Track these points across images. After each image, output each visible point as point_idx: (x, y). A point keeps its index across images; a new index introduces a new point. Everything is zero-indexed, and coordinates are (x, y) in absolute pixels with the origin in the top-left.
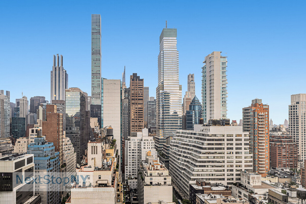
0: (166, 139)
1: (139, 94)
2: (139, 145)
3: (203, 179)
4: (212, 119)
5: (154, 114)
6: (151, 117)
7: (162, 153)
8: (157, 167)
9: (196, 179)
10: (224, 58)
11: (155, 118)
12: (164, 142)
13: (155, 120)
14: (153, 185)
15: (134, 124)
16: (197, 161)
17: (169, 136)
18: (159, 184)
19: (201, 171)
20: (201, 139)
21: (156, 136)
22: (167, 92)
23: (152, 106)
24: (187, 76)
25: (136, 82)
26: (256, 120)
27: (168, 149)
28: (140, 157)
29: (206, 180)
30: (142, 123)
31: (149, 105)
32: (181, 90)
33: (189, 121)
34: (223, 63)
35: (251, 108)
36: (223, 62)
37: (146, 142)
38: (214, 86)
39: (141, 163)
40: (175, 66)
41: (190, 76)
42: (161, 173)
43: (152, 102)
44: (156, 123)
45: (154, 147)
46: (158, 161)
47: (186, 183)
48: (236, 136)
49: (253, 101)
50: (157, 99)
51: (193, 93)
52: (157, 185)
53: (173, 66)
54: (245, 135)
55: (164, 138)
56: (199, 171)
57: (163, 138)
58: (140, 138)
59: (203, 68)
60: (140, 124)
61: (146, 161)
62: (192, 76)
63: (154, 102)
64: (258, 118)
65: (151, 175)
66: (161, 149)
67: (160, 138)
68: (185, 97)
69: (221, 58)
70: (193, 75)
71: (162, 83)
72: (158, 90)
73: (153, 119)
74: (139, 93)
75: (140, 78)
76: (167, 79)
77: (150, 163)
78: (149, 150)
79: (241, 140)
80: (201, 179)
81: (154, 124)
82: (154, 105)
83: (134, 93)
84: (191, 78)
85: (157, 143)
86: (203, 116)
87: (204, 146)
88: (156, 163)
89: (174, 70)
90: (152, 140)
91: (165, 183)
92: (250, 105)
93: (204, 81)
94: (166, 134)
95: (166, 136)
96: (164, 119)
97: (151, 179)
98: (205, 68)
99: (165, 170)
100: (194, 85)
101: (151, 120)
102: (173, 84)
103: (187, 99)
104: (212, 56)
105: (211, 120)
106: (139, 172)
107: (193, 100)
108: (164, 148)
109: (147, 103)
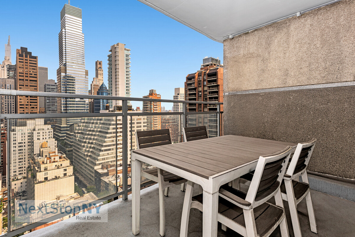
0: (70, 126)
1: (32, 74)
2: (31, 136)
3: (108, 162)
4: (118, 105)
5: (55, 100)
6: (50, 103)
7: (65, 142)
8: (54, 159)
9: (101, 163)
10: (127, 50)
11: (56, 103)
12: (67, 130)
13: (56, 107)
14: (49, 181)
15: (24, 111)
16: (102, 145)
17: (73, 123)
18: (56, 178)
19: (106, 154)
20: (107, 124)
21: (56, 124)
22: (72, 76)
23: (51, 90)
24: (95, 62)
25: (26, 58)
26: (152, 107)
27: (72, 137)
28: (32, 150)
29: (111, 163)
30: (36, 109)
31: (47, 88)
32: (88, 75)
33: (97, 107)
34: (127, 56)
35: (149, 97)
36: (127, 54)
37: (41, 132)
38: (119, 75)
39: (33, 157)
40: (80, 49)
41: (98, 63)
42: (60, 165)
43: (51, 85)
44: (57, 109)
45: (53, 137)
46: (57, 152)
47: (91, 169)
48: (137, 120)
49: (150, 91)
50: (58, 83)
51: (101, 80)
52: (54, 179)
53: (77, 48)
54: (144, 119)
55: (68, 126)
56: (105, 155)
57: (66, 126)
58: (32, 128)
59: (109, 56)
60: (34, 110)
61: (40, 155)
62: (100, 63)
63: (55, 86)
64: (154, 105)
65: (46, 169)
66: (63, 138)
67: (61, 126)
68: (93, 83)
69: (125, 50)
70: (101, 61)
71: (65, 65)
72: (59, 72)
73: (53, 105)
74: (30, 73)
75: (32, 55)
76: (71, 61)
77: (46, 156)
78: (45, 140)
79: (140, 123)
80: (107, 162)
81: (55, 111)
82: (55, 89)
83: (23, 72)
84: (98, 65)
85: (59, 132)
86: (110, 102)
87: (109, 131)
88: (54, 154)
89: (79, 53)
90: (50, 129)
91: (65, 174)
92: (148, 94)
93: (110, 69)
94: (70, 121)
95: (70, 123)
96: (67, 105)
97: (46, 174)
98: (111, 57)
99: (66, 160)
100: (102, 73)
101: (50, 106)
102: (78, 68)
103: (95, 85)
104: (117, 46)
105: (116, 106)
106: (29, 169)
107: (101, 86)
108: (67, 137)
109: (45, 86)
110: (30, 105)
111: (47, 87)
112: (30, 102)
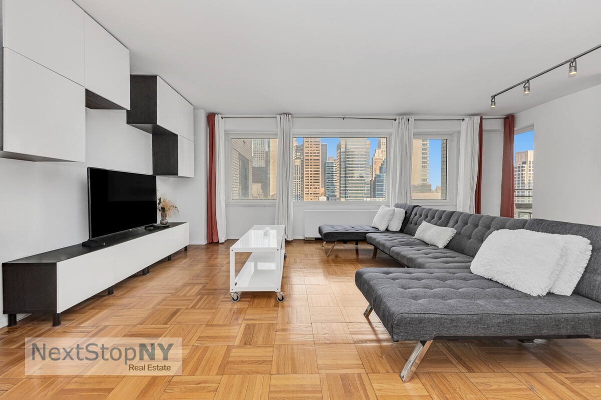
23: (331, 168)
30: (318, 189)
33: (379, 187)
43: (331, 163)
50: (338, 159)
60: (316, 191)
81: (334, 191)
83: (308, 152)
96: (347, 185)
109: (325, 163)
110: (314, 185)
111: (327, 165)
112: (314, 182)
